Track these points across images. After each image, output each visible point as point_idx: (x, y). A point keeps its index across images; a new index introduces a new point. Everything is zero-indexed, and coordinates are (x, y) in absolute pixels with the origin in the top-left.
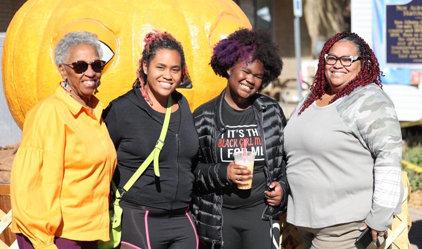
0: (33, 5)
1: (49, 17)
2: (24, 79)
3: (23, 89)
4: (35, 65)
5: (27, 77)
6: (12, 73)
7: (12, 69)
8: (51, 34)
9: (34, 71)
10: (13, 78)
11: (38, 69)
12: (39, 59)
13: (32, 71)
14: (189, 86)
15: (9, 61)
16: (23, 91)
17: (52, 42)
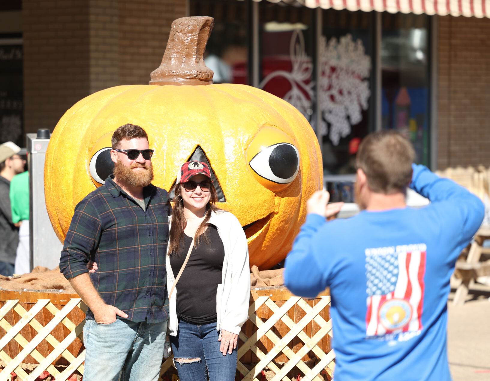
0: (74, 113)
1: (87, 126)
2: (62, 189)
3: (60, 199)
4: (71, 176)
5: (64, 188)
6: (51, 184)
7: (51, 179)
8: (87, 145)
9: (70, 182)
10: (52, 188)
11: (75, 180)
12: (75, 170)
13: (69, 181)
14: (222, 200)
15: (49, 171)
16: (60, 202)
17: (87, 153)
